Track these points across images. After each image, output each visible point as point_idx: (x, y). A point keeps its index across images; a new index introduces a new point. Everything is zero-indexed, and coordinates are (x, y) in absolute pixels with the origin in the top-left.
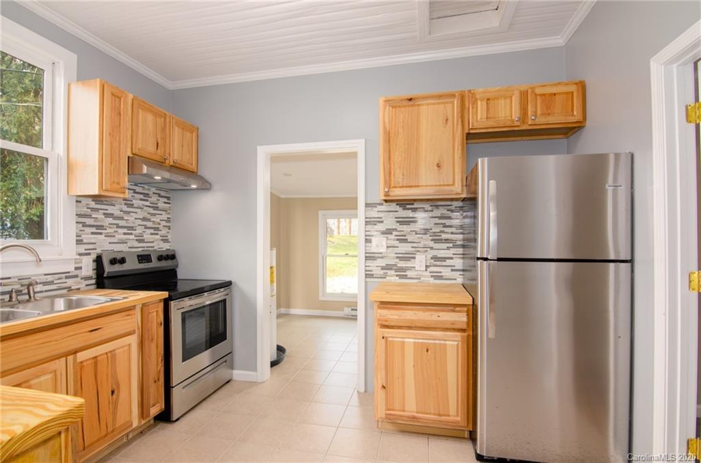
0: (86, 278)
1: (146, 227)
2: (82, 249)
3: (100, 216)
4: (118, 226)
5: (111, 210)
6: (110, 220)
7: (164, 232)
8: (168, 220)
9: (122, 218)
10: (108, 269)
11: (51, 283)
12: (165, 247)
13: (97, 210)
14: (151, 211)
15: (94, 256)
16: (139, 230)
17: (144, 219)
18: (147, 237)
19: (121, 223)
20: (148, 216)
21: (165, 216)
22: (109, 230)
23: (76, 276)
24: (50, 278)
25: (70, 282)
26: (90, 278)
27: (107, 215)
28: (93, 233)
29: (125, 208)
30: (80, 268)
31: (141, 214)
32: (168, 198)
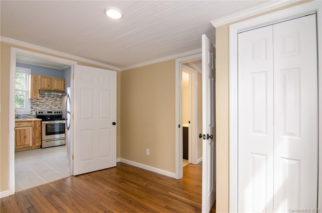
0: (34, 116)
1: (52, 105)
2: (33, 110)
3: (38, 102)
4: (43, 105)
5: (41, 101)
6: (41, 103)
7: (59, 106)
8: (61, 103)
9: (44, 103)
10: (38, 114)
11: (25, 116)
12: (60, 110)
13: (37, 101)
14: (54, 101)
15: (36, 111)
16: (50, 106)
17: (52, 103)
18: (53, 107)
19: (44, 104)
20: (53, 102)
21: (59, 102)
22: (40, 106)
23: (31, 115)
24: (24, 115)
25: (29, 116)
26: (35, 116)
27: (40, 102)
28: (36, 106)
29: (46, 101)
30: (32, 114)
31: (51, 102)
32: (61, 98)
